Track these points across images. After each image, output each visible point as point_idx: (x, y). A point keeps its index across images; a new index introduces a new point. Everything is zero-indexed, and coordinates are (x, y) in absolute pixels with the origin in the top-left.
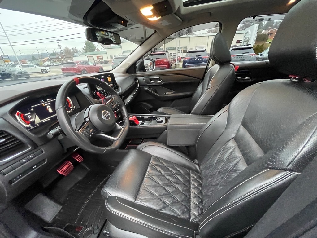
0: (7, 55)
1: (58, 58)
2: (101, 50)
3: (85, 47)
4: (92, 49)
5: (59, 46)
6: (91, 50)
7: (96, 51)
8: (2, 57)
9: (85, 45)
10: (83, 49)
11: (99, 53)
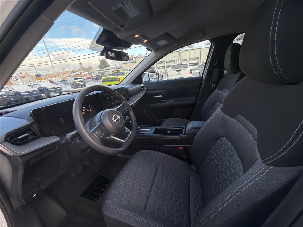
0: (40, 74)
4: (106, 65)
5: (80, 64)
8: (36, 76)
9: (100, 63)
10: (98, 66)
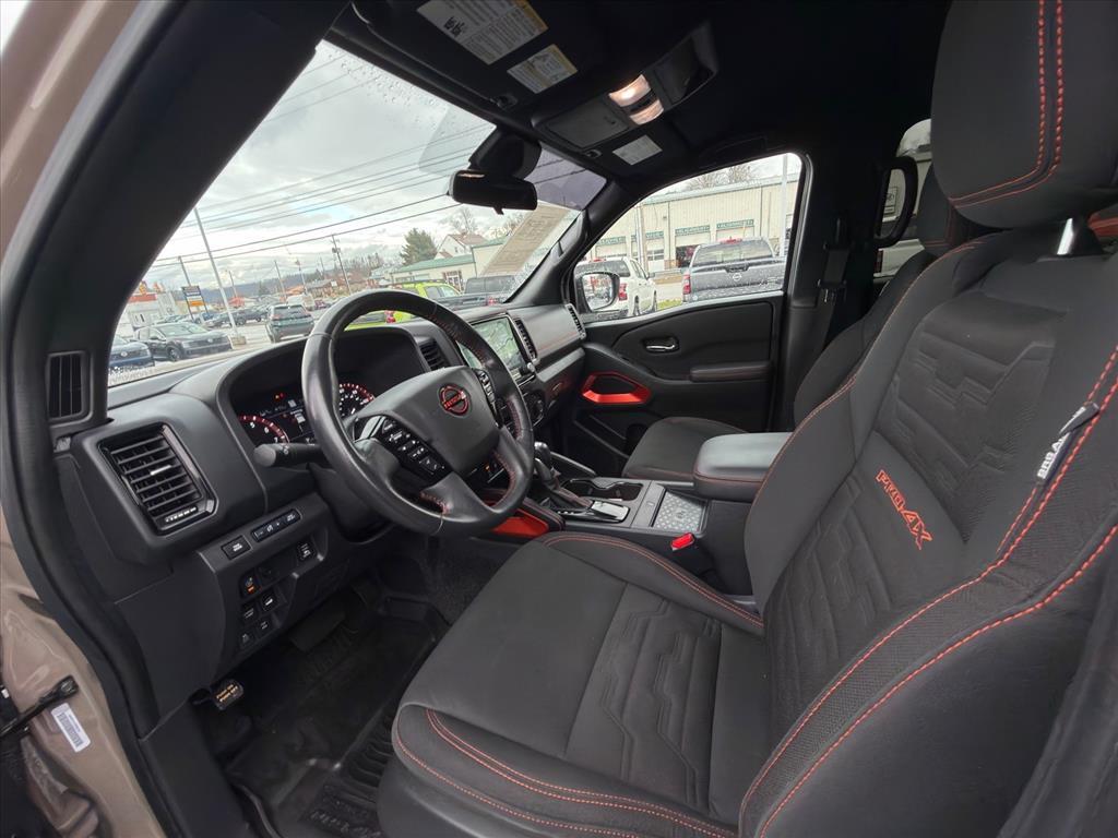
0: (198, 288)
1: (329, 285)
2: (455, 255)
3: (405, 250)
4: (425, 251)
5: (334, 250)
6: (425, 255)
7: (439, 257)
10: (400, 255)
11: (450, 261)
